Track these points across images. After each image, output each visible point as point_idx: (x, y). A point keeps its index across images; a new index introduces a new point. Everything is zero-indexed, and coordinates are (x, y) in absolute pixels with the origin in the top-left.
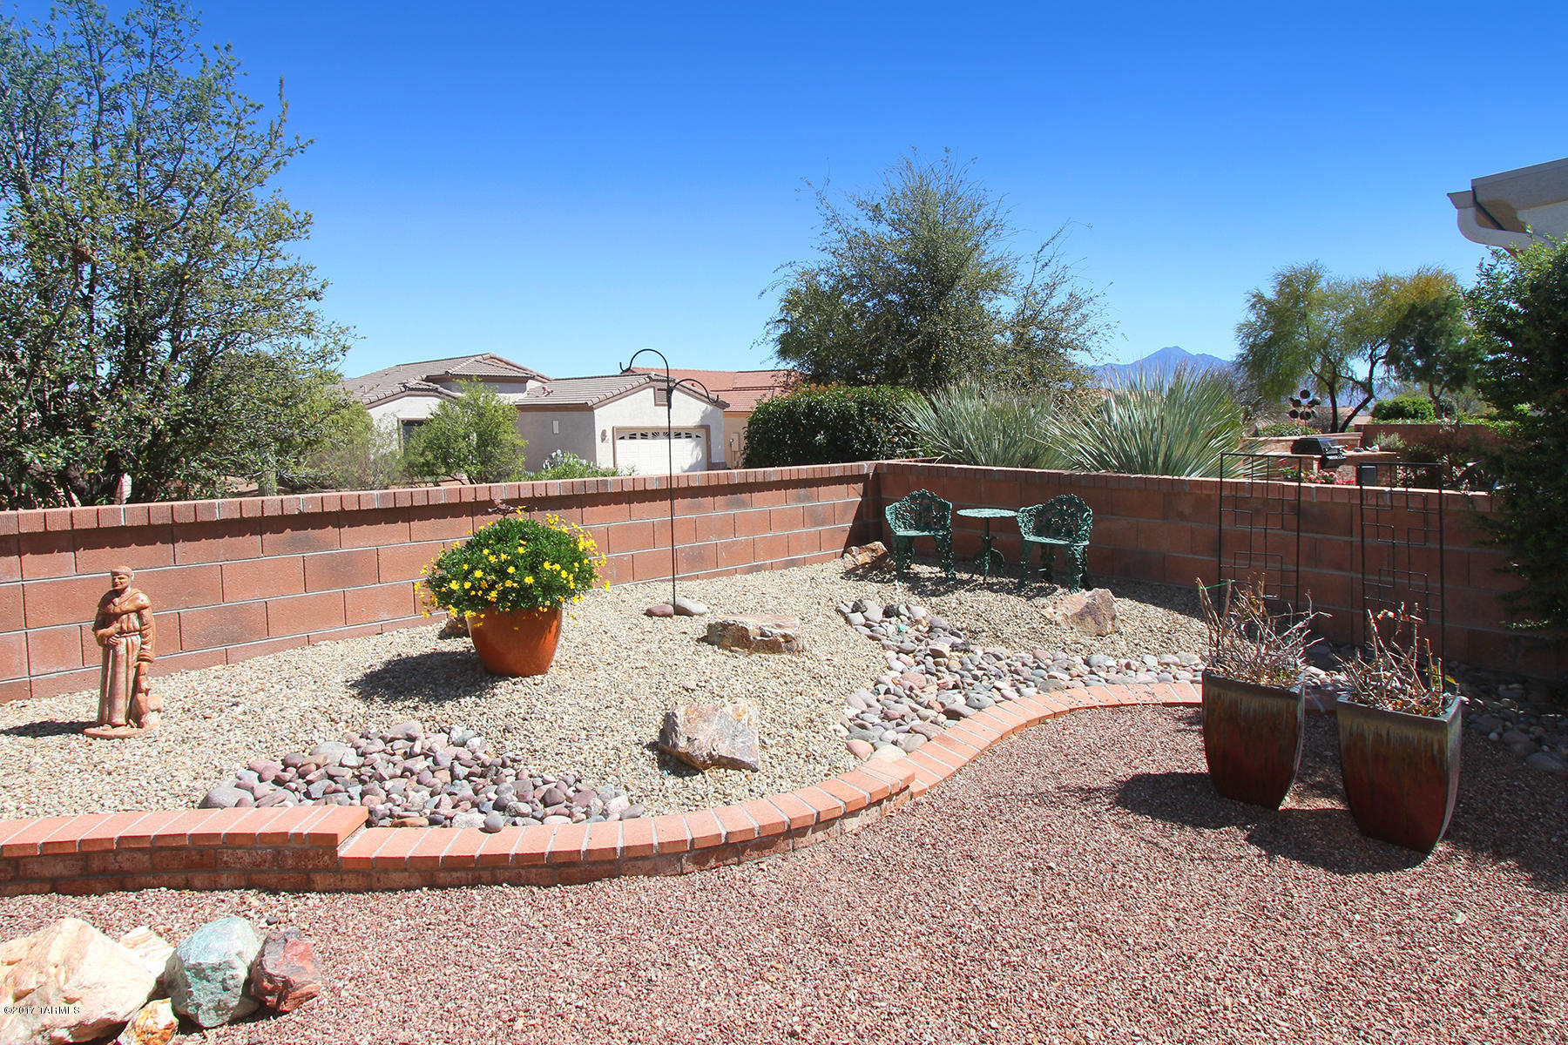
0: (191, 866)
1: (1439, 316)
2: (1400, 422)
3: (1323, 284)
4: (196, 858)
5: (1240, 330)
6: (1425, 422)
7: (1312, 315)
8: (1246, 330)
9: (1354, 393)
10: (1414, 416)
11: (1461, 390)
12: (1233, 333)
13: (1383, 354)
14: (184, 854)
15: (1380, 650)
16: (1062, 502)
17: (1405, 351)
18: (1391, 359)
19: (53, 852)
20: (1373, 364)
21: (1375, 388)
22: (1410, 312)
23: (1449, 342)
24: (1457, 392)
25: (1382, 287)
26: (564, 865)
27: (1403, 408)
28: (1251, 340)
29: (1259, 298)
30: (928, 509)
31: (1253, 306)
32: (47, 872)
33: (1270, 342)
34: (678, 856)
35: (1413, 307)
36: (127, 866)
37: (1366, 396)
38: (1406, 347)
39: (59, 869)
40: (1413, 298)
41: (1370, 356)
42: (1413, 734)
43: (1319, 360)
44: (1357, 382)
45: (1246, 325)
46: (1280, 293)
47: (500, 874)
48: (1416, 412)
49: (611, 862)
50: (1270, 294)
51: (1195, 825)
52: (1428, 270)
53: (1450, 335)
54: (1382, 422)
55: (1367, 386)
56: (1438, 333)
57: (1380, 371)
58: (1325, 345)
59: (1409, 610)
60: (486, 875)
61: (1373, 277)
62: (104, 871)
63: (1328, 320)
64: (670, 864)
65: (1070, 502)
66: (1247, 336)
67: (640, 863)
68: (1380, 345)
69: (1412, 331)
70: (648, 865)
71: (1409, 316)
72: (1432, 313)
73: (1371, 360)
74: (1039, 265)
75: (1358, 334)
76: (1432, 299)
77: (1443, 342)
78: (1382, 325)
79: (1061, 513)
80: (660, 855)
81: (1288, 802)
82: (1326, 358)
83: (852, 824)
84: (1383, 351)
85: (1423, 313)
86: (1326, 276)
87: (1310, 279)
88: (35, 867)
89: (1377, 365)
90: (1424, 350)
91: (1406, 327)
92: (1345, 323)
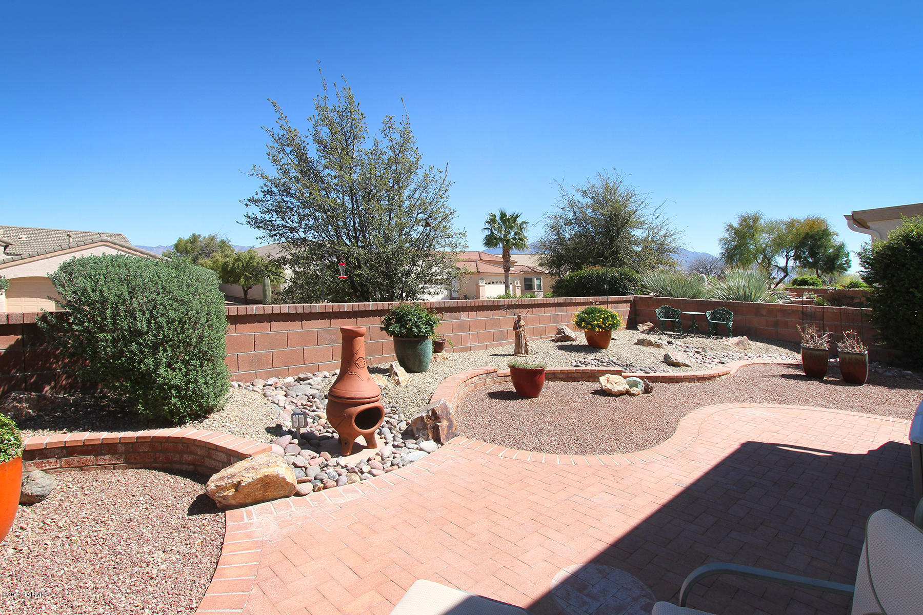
0: (589, 377)
1: (820, 239)
2: (806, 287)
3: (762, 221)
4: (590, 374)
5: (720, 241)
6: (818, 288)
7: (756, 236)
8: (725, 242)
9: (779, 272)
10: (813, 285)
11: (832, 273)
12: (718, 243)
13: (792, 255)
14: (588, 374)
15: (847, 340)
16: (720, 310)
17: (804, 254)
18: (797, 257)
19: (562, 372)
20: (787, 260)
21: (789, 271)
22: (805, 236)
23: (825, 251)
24: (830, 274)
25: (791, 224)
26: (671, 379)
27: (807, 281)
28: (727, 246)
29: (731, 226)
30: (668, 312)
31: (728, 230)
32: (560, 377)
33: (736, 247)
34: (694, 378)
35: (807, 234)
36: (576, 376)
37: (785, 274)
38: (804, 253)
39: (562, 376)
40: (807, 229)
41: (786, 256)
42: (858, 357)
43: (762, 256)
44: (780, 268)
45: (723, 239)
46: (741, 225)
47: (658, 380)
48: (813, 283)
49: (681, 379)
50: (736, 225)
51: (805, 381)
52: (813, 217)
53: (825, 248)
54: (798, 287)
55: (785, 270)
56: (819, 247)
57: (791, 263)
58: (764, 250)
59: (853, 331)
60: (655, 380)
61: (786, 218)
62: (571, 377)
63: (764, 239)
64: (693, 381)
65: (723, 310)
66: (725, 244)
67: (687, 380)
68: (791, 251)
69: (807, 245)
70: (688, 380)
71: (805, 238)
72: (817, 237)
73: (787, 258)
74: (654, 217)
75: (779, 245)
76: (816, 231)
77: (822, 251)
78: (791, 241)
79: (720, 314)
80: (691, 378)
81: (825, 378)
82: (765, 256)
83: (724, 377)
84: (792, 253)
85: (812, 237)
86: (763, 217)
87: (756, 219)
88: (558, 375)
89: (789, 260)
90: (813, 254)
91: (804, 243)
92: (775, 240)
